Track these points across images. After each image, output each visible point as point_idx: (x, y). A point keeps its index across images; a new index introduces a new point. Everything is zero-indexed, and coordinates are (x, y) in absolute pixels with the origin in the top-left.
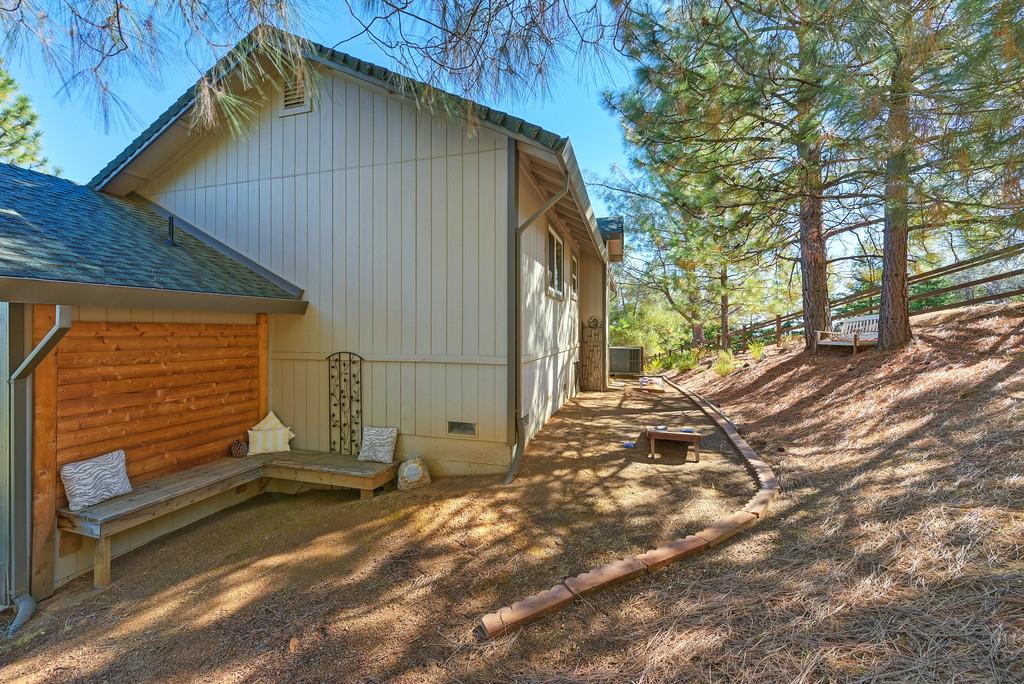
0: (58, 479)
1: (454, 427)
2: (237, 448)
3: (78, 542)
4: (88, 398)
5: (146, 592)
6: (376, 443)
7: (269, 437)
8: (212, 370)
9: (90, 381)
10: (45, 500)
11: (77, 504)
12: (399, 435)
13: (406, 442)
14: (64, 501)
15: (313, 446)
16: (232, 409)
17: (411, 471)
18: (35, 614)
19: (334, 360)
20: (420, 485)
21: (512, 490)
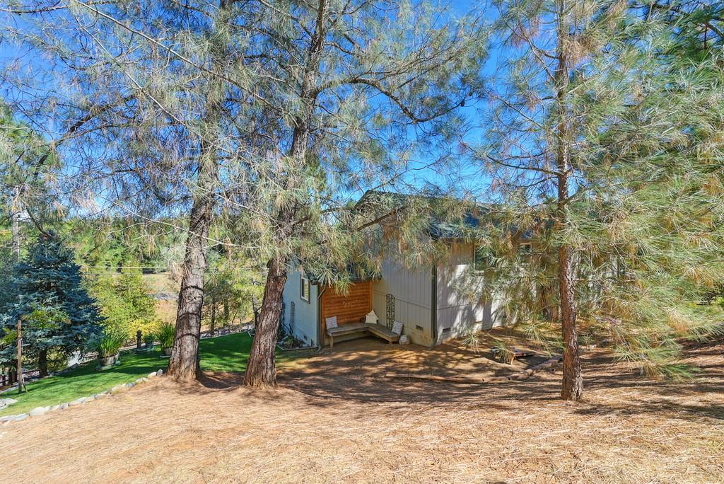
0: (325, 322)
1: (418, 327)
2: (363, 320)
3: (328, 337)
4: (330, 303)
5: (338, 352)
6: (397, 328)
7: (371, 318)
8: (356, 296)
9: (330, 299)
10: (323, 325)
11: (328, 328)
12: (403, 326)
13: (406, 329)
14: (326, 326)
15: (383, 324)
16: (361, 308)
17: (403, 339)
18: (321, 349)
19: (388, 296)
20: (405, 344)
21: (428, 353)
